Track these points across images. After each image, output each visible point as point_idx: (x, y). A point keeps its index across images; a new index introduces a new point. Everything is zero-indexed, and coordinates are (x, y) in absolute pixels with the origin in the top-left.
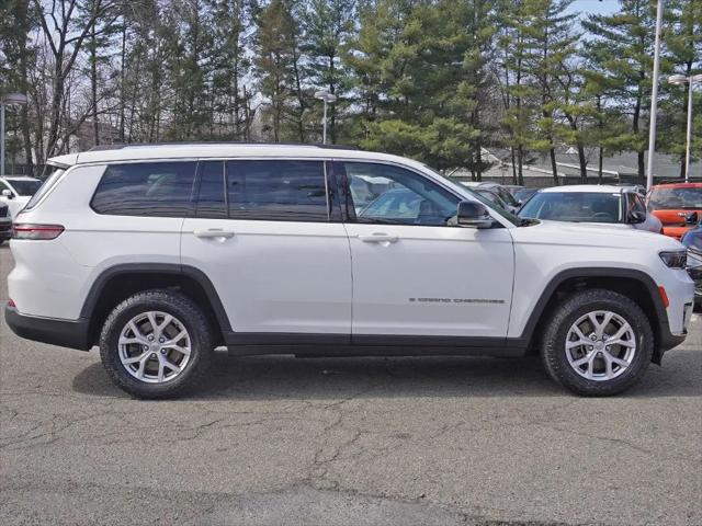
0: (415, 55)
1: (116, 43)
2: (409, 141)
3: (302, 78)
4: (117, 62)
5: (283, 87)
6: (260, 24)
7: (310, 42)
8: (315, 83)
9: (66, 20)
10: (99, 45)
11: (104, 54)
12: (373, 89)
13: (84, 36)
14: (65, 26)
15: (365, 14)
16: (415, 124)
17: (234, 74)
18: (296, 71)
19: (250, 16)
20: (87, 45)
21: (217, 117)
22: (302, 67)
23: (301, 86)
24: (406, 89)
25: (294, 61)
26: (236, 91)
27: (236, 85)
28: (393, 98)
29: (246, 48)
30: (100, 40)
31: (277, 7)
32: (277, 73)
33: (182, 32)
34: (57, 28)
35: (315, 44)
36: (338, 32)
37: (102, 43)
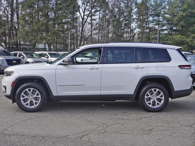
0: (185, 15)
1: (97, 15)
2: (183, 41)
3: (150, 23)
4: (98, 21)
5: (144, 26)
6: (138, 8)
7: (153, 13)
8: (154, 25)
9: (85, 9)
10: (93, 16)
11: (94, 18)
12: (172, 26)
13: (89, 13)
14: (85, 11)
15: (169, 4)
16: (185, 36)
17: (130, 23)
18: (148, 21)
19: (135, 6)
20: (90, 16)
21: (125, 35)
22: (150, 20)
23: (149, 26)
24: (183, 26)
25: (148, 19)
26: (131, 28)
27: (130, 26)
28: (178, 28)
29: (133, 15)
30: (93, 14)
31: (143, 3)
32: (142, 22)
33: (116, 11)
34: (83, 11)
35: (154, 13)
36: (161, 10)
37: (94, 15)
